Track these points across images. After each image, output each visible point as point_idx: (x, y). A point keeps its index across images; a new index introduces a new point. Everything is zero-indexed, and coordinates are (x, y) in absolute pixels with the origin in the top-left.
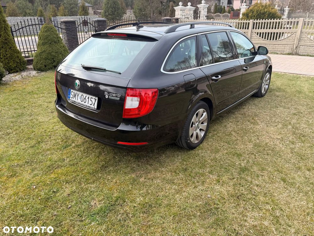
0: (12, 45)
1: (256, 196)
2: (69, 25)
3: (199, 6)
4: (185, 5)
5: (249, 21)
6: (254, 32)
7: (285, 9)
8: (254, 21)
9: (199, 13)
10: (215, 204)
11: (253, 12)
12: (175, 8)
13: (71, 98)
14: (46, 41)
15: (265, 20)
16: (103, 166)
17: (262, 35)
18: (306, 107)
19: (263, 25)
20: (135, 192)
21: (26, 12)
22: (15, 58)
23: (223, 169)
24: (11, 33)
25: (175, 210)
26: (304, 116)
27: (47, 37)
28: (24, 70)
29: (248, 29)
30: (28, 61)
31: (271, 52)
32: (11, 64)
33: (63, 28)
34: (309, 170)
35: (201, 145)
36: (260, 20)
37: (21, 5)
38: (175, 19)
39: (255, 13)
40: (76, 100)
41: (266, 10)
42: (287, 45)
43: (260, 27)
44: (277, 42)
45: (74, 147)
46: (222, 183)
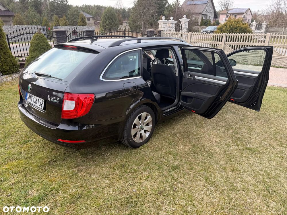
0: (7, 51)
1: (176, 192)
2: (60, 34)
3: (180, 20)
4: (168, 19)
5: (222, 35)
6: (227, 44)
7: (262, 24)
8: (227, 35)
9: (181, 26)
10: (137, 198)
11: (226, 27)
12: (159, 21)
13: (27, 100)
14: (36, 48)
15: (237, 34)
16: (51, 160)
17: (233, 47)
18: (254, 114)
19: (235, 38)
20: (70, 184)
21: (33, 21)
22: (8, 61)
23: (157, 167)
24: (7, 40)
25: (100, 201)
26: (248, 122)
27: (37, 45)
28: (16, 72)
29: (222, 41)
30: (21, 64)
31: (242, 62)
32: (4, 67)
33: (54, 37)
34: (233, 171)
35: (145, 145)
36: (232, 34)
37: (30, 15)
38: (158, 31)
39: (228, 27)
40: (30, 102)
41: (238, 25)
42: (256, 57)
43: (232, 40)
44: (247, 54)
45: (34, 143)
46: (151, 179)
